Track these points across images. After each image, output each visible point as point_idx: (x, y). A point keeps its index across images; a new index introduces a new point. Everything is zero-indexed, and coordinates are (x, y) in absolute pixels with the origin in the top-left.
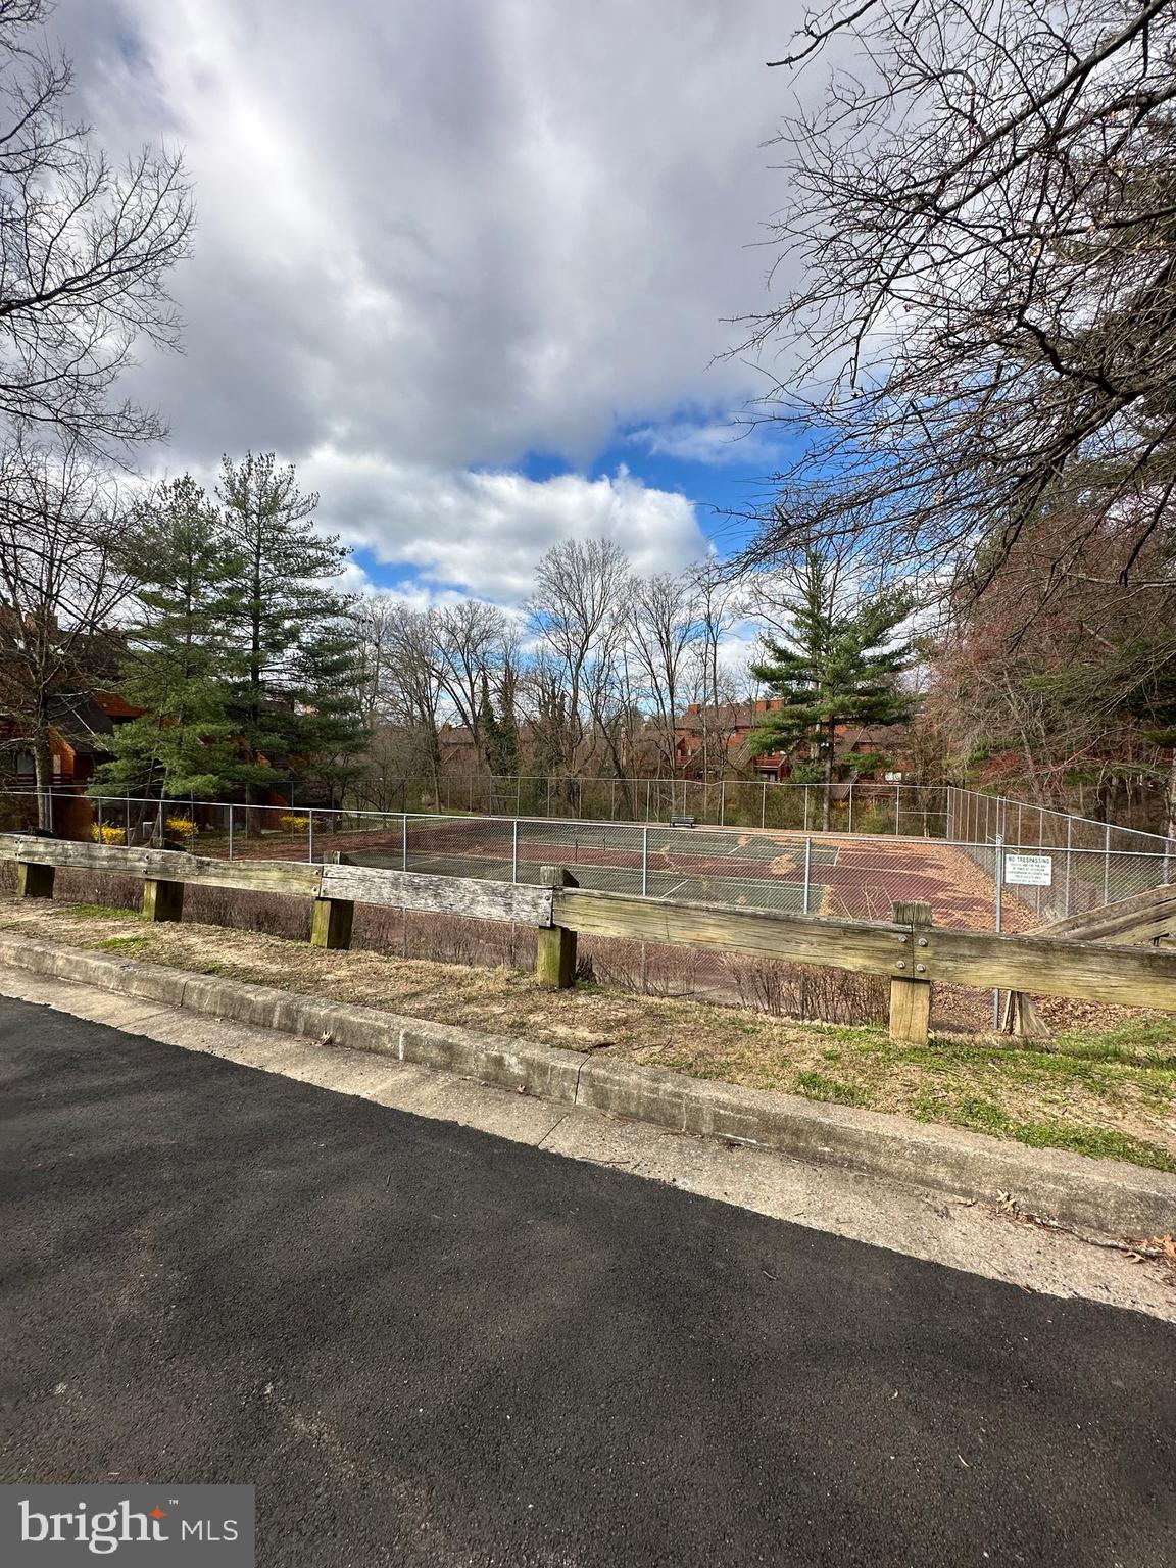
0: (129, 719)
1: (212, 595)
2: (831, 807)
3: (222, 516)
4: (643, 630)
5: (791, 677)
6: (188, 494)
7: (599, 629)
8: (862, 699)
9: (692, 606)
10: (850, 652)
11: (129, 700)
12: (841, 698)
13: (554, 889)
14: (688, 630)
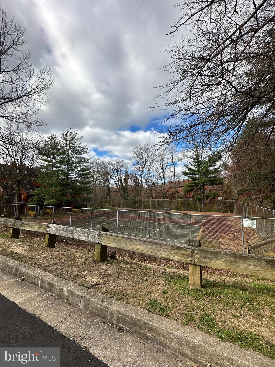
0: (38, 187)
1: (58, 159)
2: (204, 205)
3: (61, 142)
4: (157, 165)
5: (192, 174)
6: (54, 137)
7: (147, 164)
8: (210, 179)
9: (168, 158)
10: (206, 168)
11: (39, 183)
12: (205, 179)
13: (99, 232)
14: (167, 164)
